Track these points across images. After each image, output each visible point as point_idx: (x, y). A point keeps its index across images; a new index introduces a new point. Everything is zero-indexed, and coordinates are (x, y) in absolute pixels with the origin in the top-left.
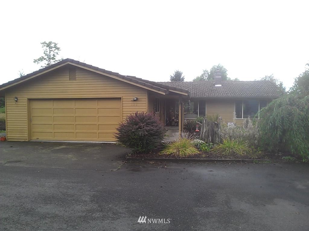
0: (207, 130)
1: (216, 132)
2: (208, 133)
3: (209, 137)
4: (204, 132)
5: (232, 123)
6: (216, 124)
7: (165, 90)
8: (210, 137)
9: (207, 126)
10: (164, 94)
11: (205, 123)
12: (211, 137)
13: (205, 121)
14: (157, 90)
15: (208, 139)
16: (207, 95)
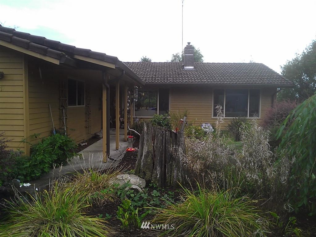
0: (151, 149)
1: (171, 156)
2: (154, 156)
3: (156, 169)
4: (144, 155)
5: (209, 125)
6: (173, 135)
7: (58, 54)
8: (158, 168)
9: (150, 141)
10: (57, 62)
11: (147, 133)
12: (161, 168)
13: (148, 127)
14: (41, 54)
15: (152, 173)
16: (170, 80)
